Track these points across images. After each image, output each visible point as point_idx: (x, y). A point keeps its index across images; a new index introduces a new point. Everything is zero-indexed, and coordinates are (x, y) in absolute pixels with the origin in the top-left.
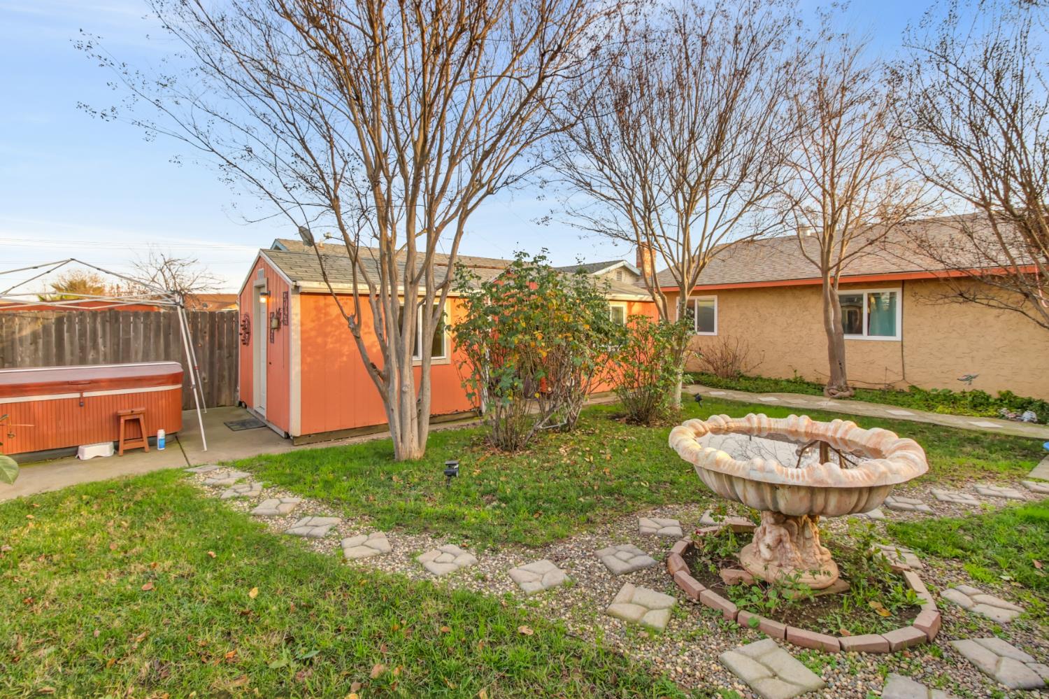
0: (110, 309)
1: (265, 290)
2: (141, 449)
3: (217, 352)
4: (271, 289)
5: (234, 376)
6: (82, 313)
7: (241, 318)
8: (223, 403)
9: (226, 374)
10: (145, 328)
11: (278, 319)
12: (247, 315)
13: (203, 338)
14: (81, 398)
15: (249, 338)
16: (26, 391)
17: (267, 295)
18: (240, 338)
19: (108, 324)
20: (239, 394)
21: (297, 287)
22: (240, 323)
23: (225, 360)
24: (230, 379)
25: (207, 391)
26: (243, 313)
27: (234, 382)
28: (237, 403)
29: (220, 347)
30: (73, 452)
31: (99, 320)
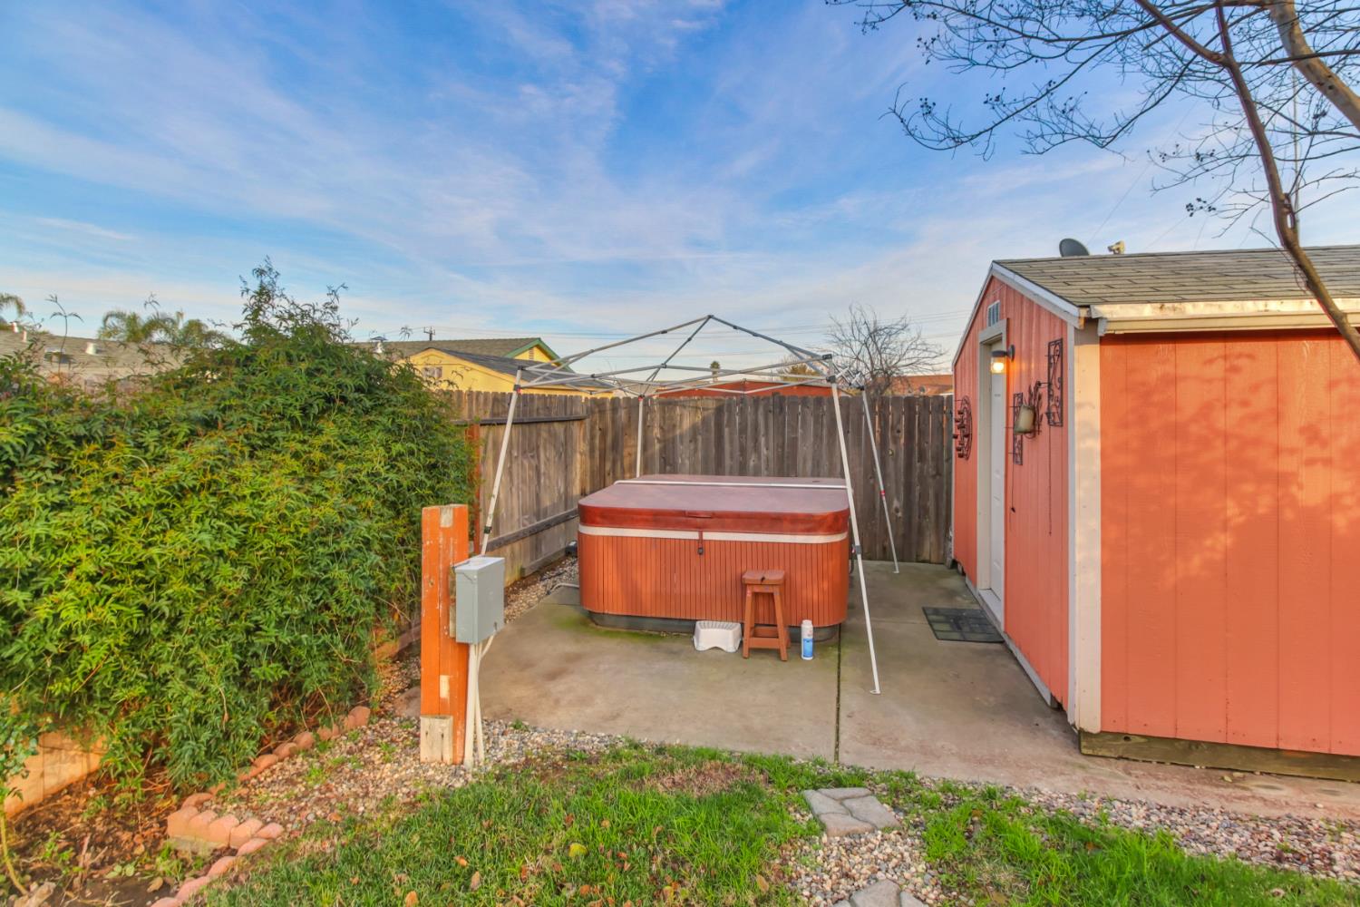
0: (775, 393)
1: (1003, 347)
2: (776, 653)
3: (918, 465)
4: (1015, 341)
5: (944, 513)
6: (742, 400)
7: (956, 407)
8: (926, 556)
9: (931, 504)
10: (816, 422)
11: (1035, 411)
12: (966, 401)
13: (896, 440)
14: (701, 540)
15: (969, 447)
16: (637, 521)
17: (1008, 355)
18: (955, 443)
19: (771, 415)
20: (952, 545)
21: (1091, 322)
22: (955, 416)
23: (930, 480)
24: (937, 515)
25: (901, 531)
26: (959, 398)
27: (944, 522)
28: (949, 560)
29: (922, 458)
30: (689, 629)
31: (761, 410)
